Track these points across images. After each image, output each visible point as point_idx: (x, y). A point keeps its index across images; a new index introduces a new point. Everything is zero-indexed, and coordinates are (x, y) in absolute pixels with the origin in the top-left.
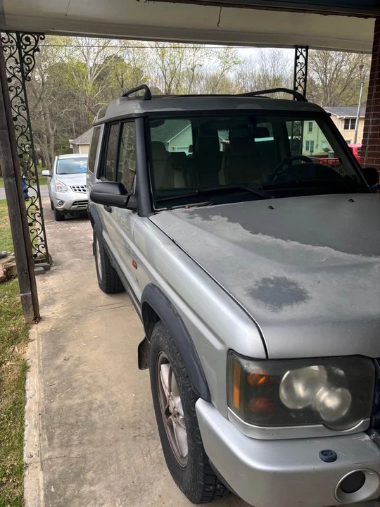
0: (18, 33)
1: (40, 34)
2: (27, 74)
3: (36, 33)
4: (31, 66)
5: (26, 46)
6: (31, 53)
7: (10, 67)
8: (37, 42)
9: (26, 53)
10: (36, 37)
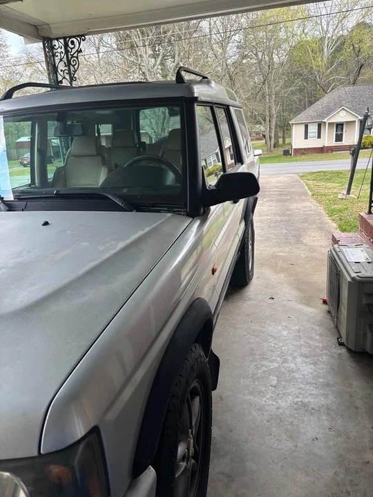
0: (65, 38)
1: (81, 36)
2: (74, 74)
3: (78, 36)
4: (76, 67)
5: (72, 49)
6: (75, 55)
7: (61, 70)
8: (80, 44)
9: (72, 56)
10: (79, 39)
